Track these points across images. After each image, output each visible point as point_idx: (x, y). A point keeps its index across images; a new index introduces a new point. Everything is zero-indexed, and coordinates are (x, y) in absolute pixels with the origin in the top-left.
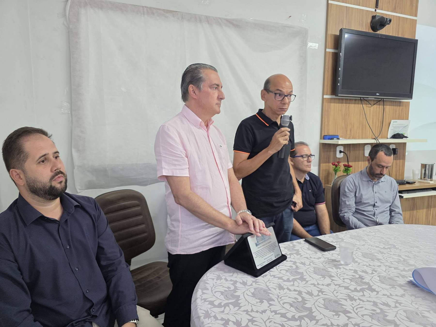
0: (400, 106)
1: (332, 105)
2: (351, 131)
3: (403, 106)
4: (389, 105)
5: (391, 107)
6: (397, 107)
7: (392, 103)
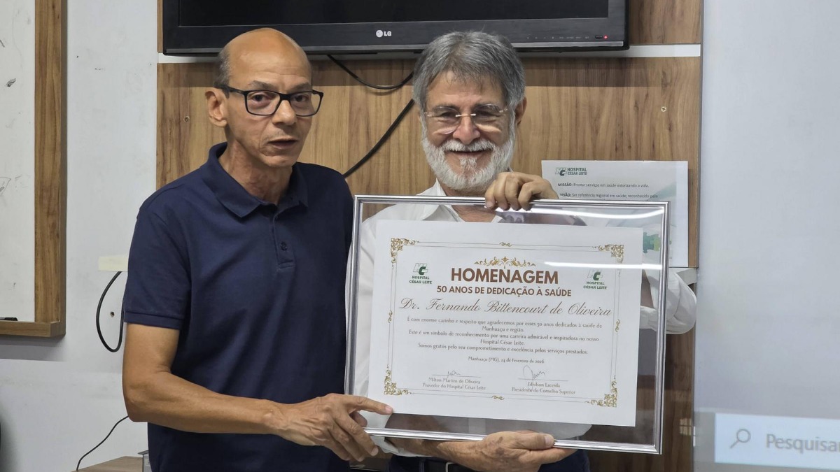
0: (621, 82)
1: (197, 93)
3: (644, 82)
4: (545, 83)
5: (559, 93)
6: (602, 92)
7: (563, 71)
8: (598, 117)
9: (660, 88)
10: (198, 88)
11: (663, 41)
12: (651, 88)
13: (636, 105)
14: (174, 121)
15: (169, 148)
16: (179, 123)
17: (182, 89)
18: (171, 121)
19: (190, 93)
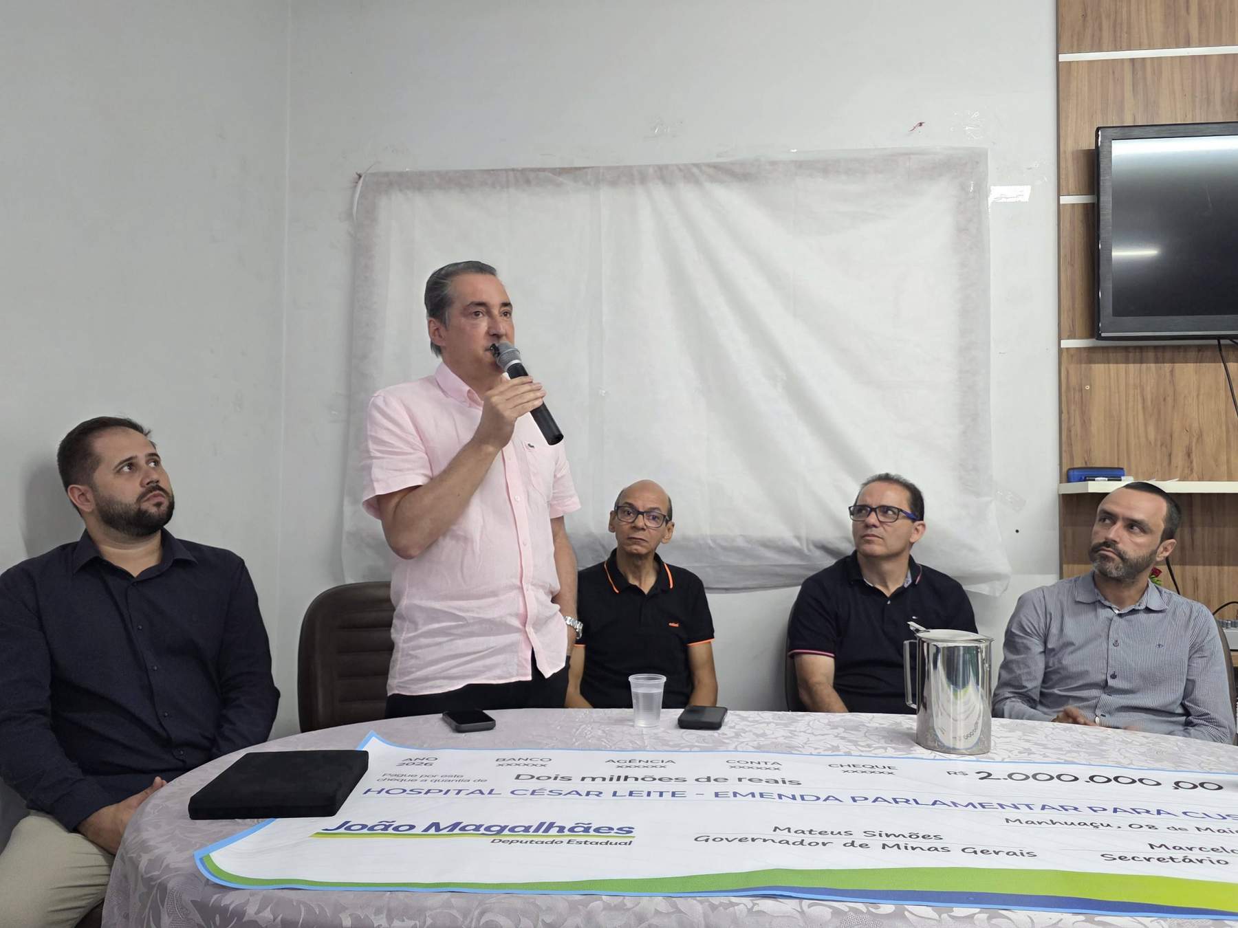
1: (1099, 369)
2: (1189, 455)
10: (1097, 365)
14: (1077, 388)
15: (1073, 407)
16: (1081, 390)
17: (1083, 365)
18: (1074, 389)
19: (1091, 368)
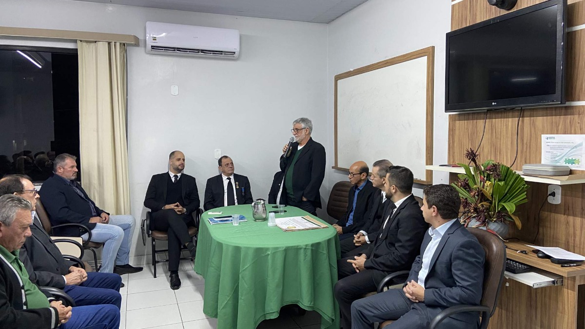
4: (543, 116)
5: (547, 119)
6: (560, 118)
7: (548, 112)
8: (559, 126)
9: (577, 116)
11: (579, 100)
12: (575, 116)
13: (570, 122)
